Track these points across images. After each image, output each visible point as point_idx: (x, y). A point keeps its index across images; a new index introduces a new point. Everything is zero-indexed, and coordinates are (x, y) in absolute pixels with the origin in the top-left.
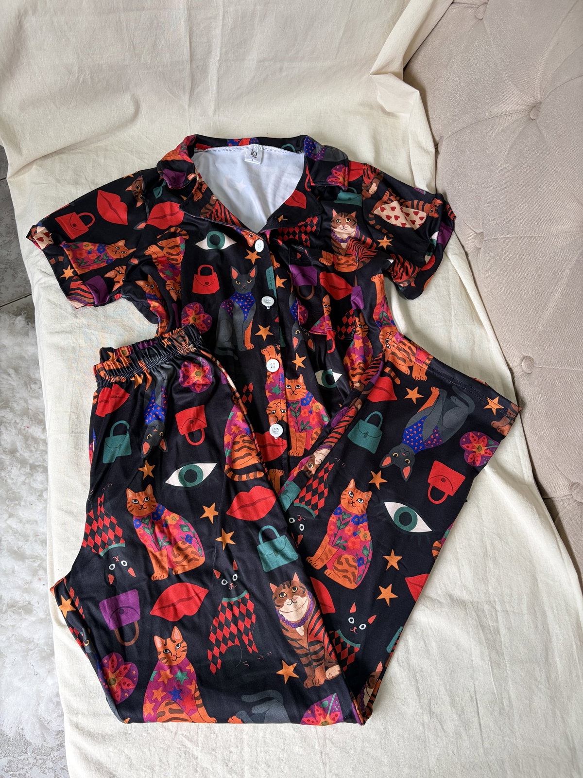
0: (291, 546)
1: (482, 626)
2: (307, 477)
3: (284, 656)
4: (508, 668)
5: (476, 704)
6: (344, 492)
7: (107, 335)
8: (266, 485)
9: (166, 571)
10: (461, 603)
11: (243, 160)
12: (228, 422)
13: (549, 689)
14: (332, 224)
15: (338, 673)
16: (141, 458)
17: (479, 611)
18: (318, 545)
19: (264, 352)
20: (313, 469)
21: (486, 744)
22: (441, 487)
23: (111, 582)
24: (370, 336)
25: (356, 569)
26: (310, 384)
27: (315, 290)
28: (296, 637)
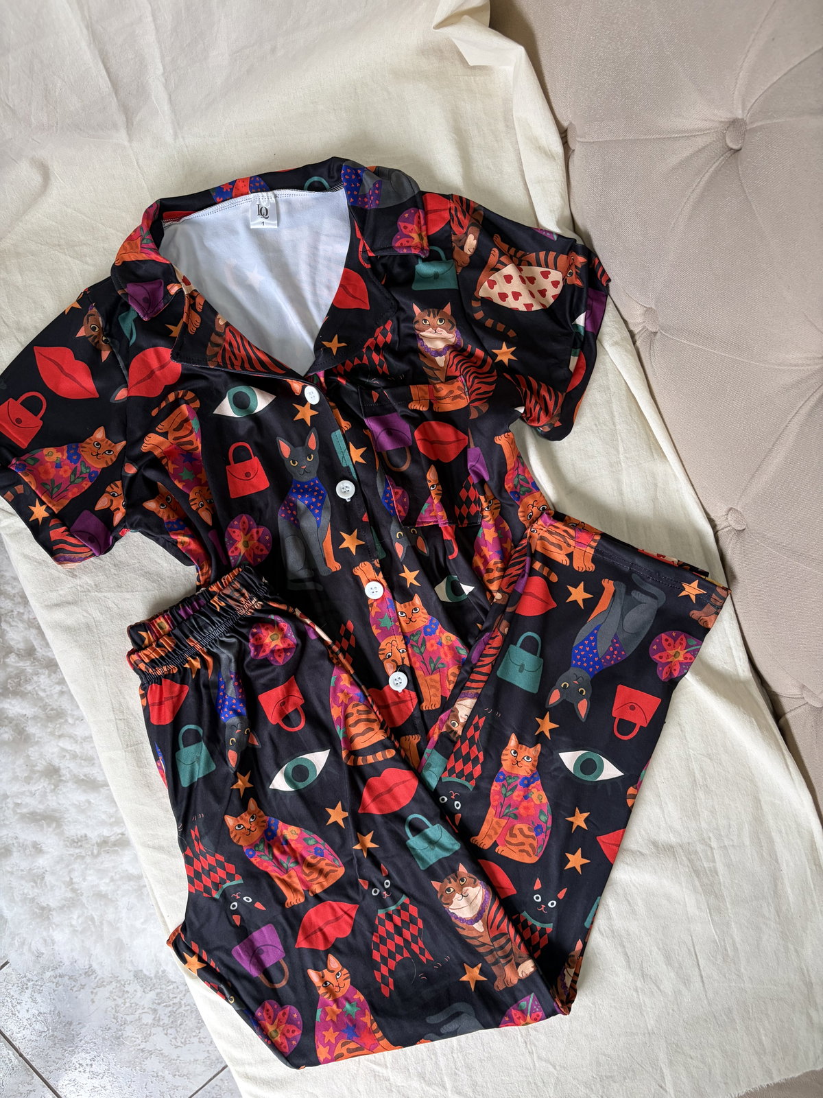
0: (448, 835)
1: (697, 872)
2: (452, 740)
3: (465, 958)
4: (730, 911)
5: (694, 956)
6: (504, 752)
7: (127, 595)
8: (402, 765)
9: (301, 893)
10: (669, 849)
11: (247, 226)
12: (331, 690)
13: (779, 924)
14: (416, 326)
15: (532, 970)
16: (229, 771)
17: (691, 854)
18: (481, 820)
19: (358, 571)
20: (458, 729)
21: (710, 995)
22: (629, 717)
23: (238, 923)
24: (504, 514)
25: (534, 839)
26: (432, 605)
27: (411, 454)
28: (475, 934)
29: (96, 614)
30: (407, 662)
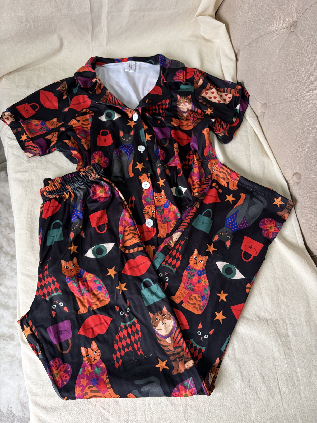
0: (161, 290)
1: (278, 334)
2: (169, 249)
3: (159, 356)
4: (295, 358)
5: (277, 380)
6: (191, 257)
7: (47, 172)
8: (145, 254)
9: (87, 308)
10: (265, 320)
11: (124, 70)
12: (120, 219)
14: (178, 103)
15: (192, 365)
16: (69, 241)
17: (276, 324)
18: (177, 289)
19: (140, 178)
20: (172, 245)
21: (285, 405)
22: (249, 251)
23: (54, 316)
24: (203, 165)
25: (201, 302)
26: (169, 195)
27: (169, 141)
28: (166, 344)
29: (33, 177)
30: (154, 216)
